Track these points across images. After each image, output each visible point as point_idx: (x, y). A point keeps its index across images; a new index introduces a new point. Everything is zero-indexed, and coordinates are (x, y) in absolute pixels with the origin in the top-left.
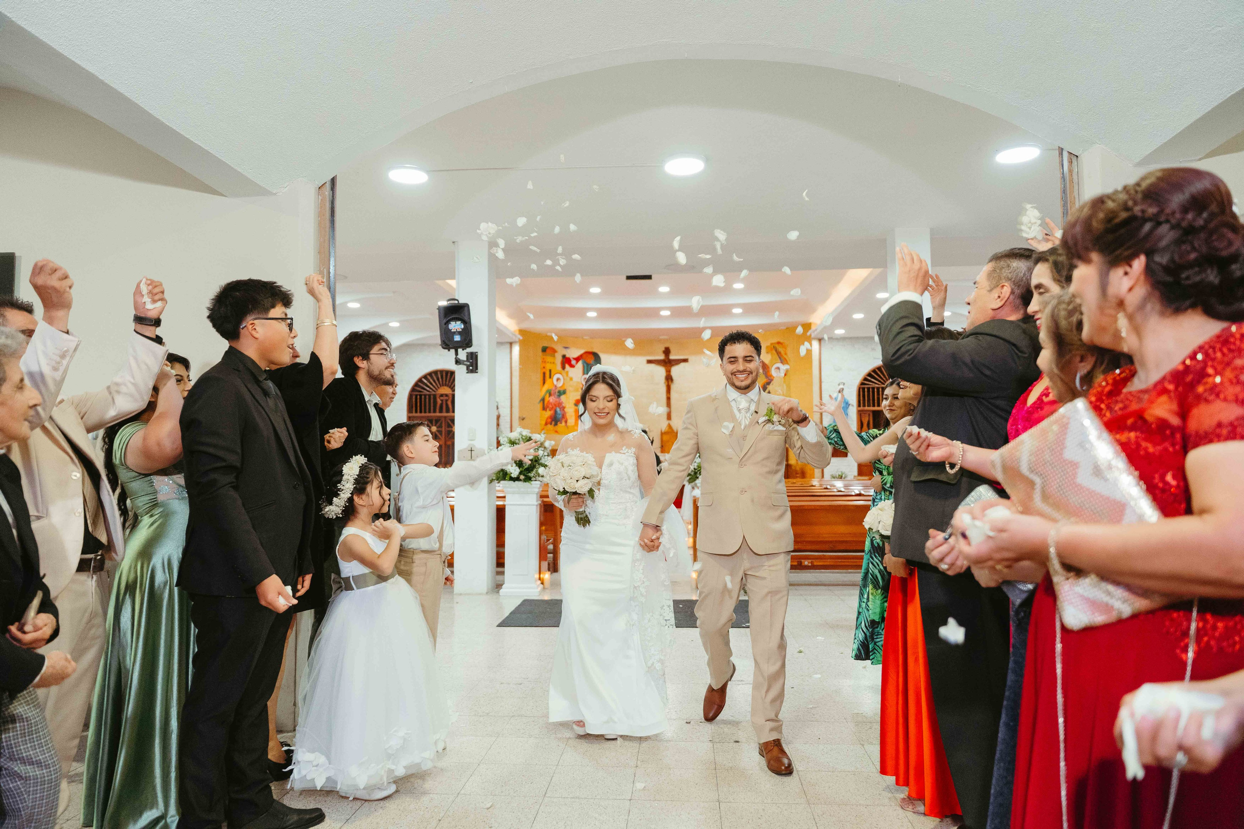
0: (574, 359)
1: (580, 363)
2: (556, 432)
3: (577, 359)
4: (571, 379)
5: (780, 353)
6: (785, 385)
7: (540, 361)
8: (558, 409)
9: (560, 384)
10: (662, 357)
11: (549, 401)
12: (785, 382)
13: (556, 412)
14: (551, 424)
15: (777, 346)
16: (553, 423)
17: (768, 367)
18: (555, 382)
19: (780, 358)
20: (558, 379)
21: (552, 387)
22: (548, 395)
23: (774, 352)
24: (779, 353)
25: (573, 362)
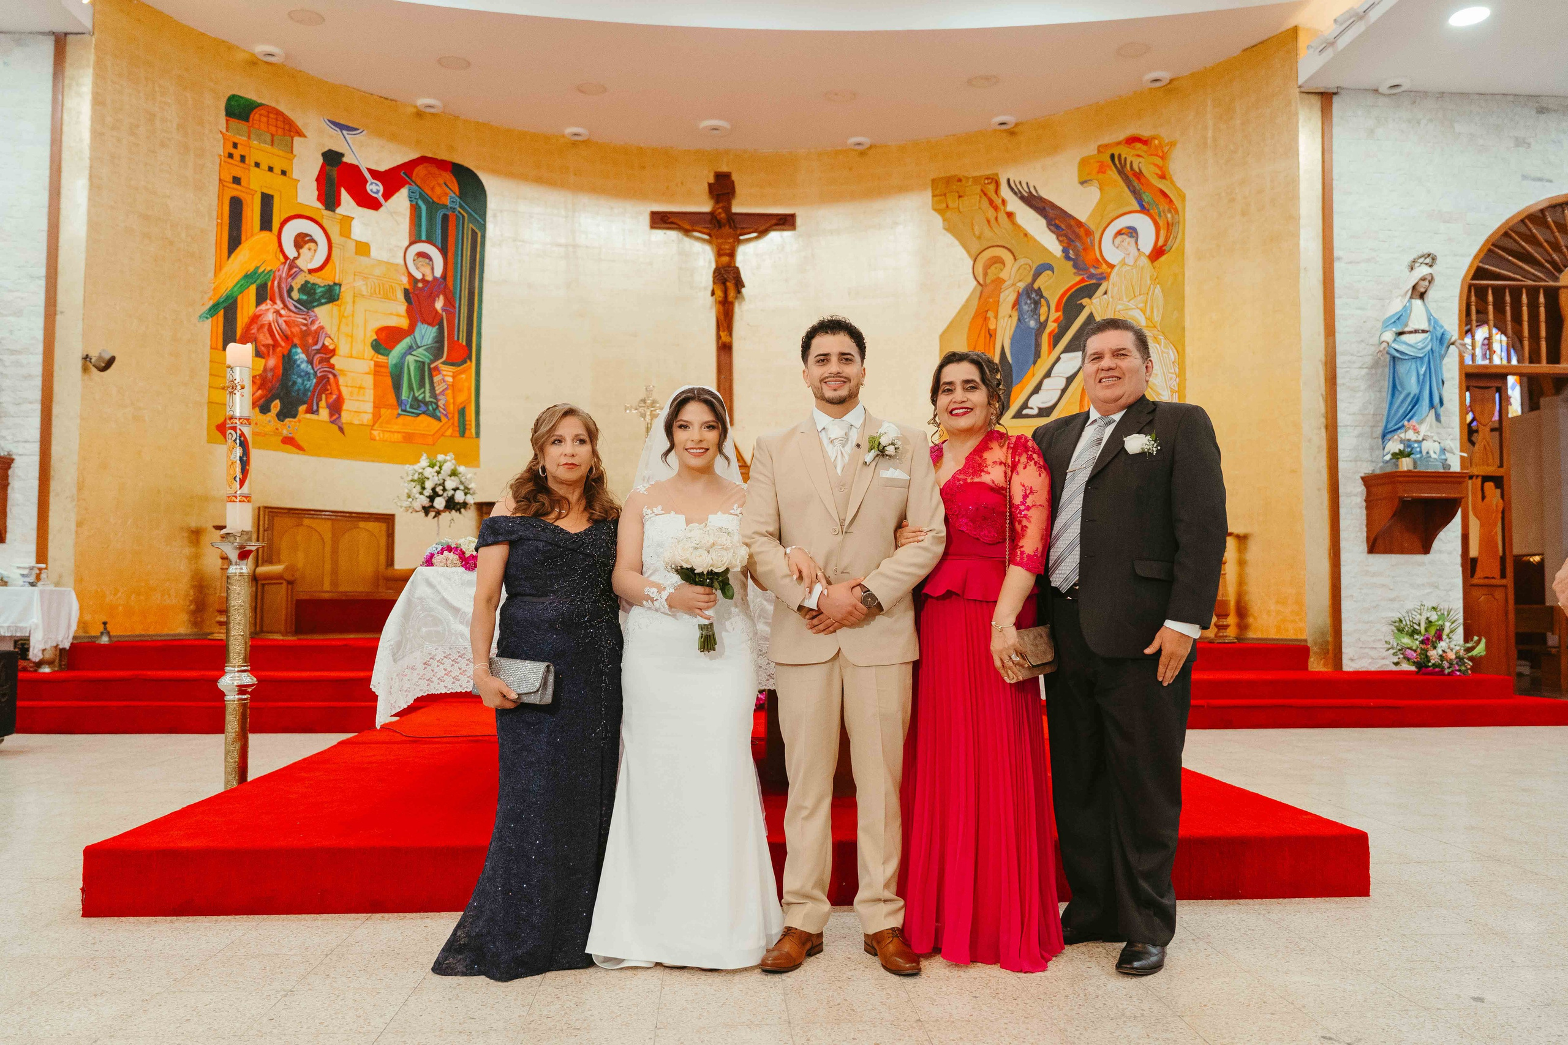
0: (375, 174)
1: (401, 200)
2: (289, 441)
3: (392, 180)
4: (363, 249)
5: (1139, 175)
6: (1158, 290)
7: (219, 149)
8: (300, 356)
9: (312, 258)
10: (705, 206)
11: (255, 318)
12: (1155, 280)
13: (288, 361)
14: (265, 409)
15: (1126, 152)
16: (276, 406)
17: (1089, 233)
18: (291, 252)
19: (1134, 192)
20: (301, 240)
21: (271, 263)
22: (253, 289)
23: (1113, 174)
24: (1133, 180)
25: (374, 188)
